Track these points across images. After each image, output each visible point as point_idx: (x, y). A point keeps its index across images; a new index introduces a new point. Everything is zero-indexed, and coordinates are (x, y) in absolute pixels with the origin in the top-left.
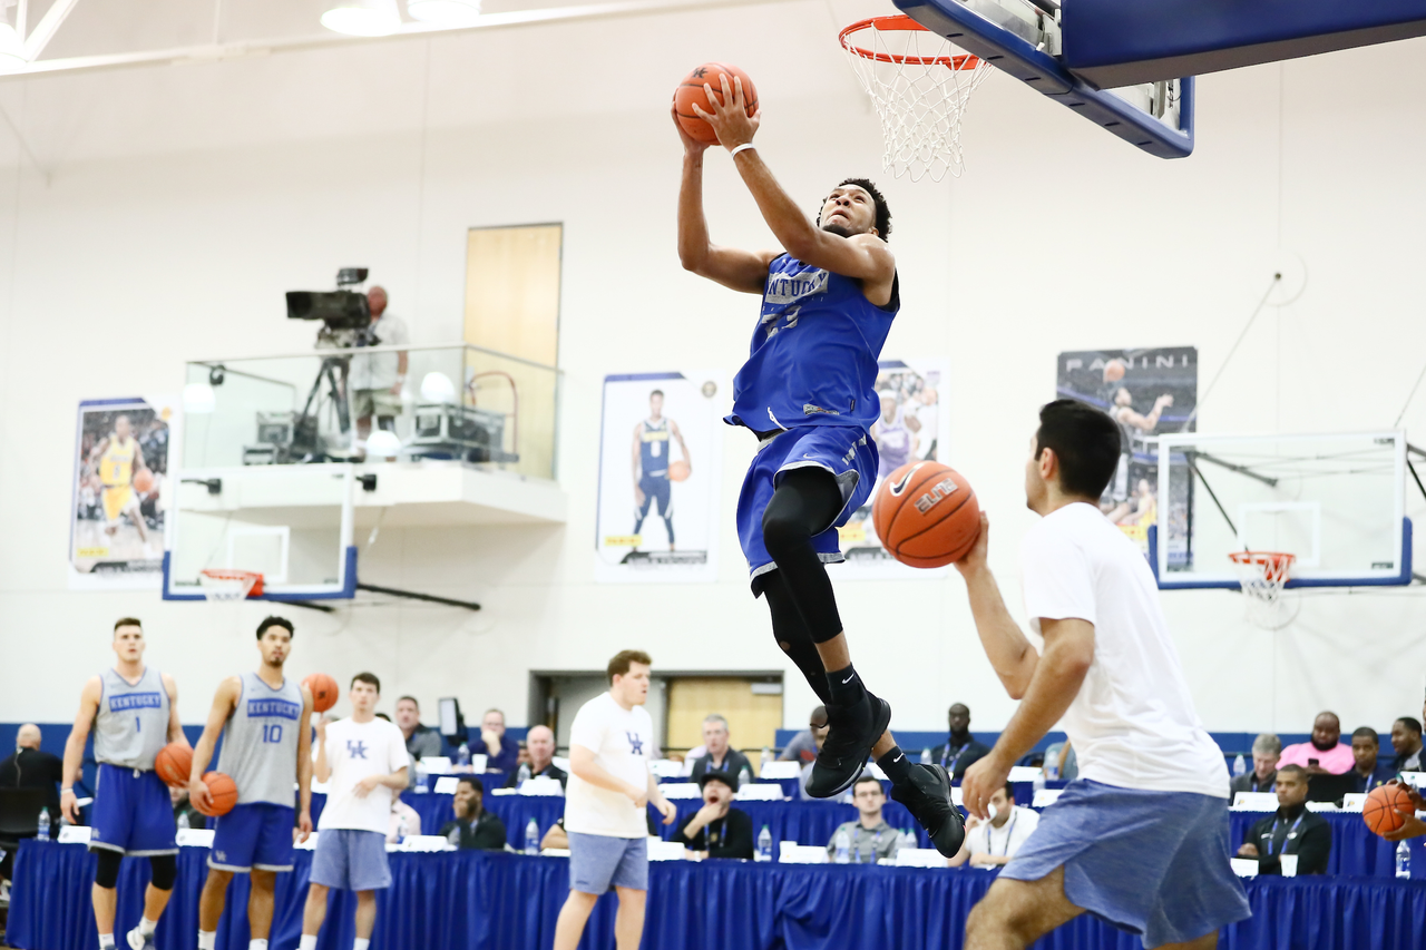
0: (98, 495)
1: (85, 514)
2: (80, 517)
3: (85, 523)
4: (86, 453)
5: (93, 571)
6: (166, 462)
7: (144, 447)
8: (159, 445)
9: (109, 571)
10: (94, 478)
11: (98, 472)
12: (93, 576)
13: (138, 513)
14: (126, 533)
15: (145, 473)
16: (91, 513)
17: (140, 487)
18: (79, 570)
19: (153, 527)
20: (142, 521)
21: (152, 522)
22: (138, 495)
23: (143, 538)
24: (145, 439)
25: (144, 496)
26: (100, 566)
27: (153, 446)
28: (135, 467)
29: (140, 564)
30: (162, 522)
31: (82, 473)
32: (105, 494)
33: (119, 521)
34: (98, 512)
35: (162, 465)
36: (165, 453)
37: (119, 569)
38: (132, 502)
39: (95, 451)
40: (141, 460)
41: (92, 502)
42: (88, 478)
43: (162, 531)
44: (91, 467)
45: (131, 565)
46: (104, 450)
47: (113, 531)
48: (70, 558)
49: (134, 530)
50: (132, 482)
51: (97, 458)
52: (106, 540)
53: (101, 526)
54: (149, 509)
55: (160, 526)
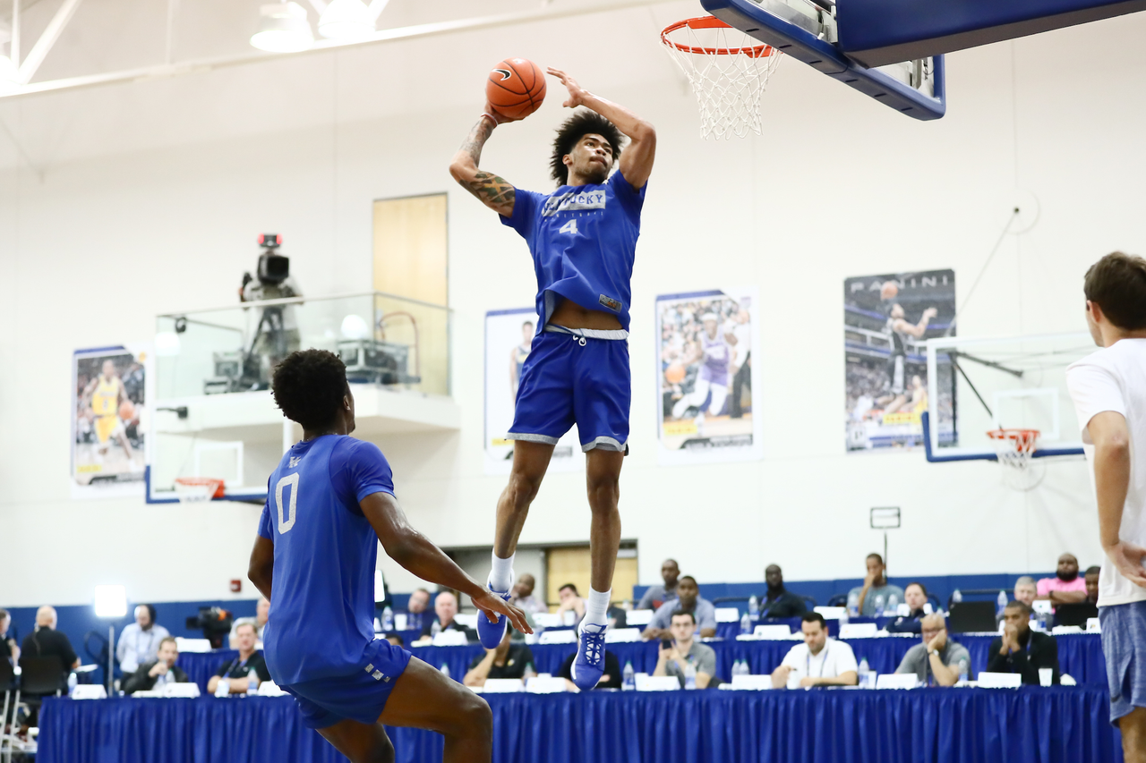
0: (91, 423)
1: (82, 438)
2: (78, 441)
3: (82, 446)
4: (80, 391)
5: (91, 483)
6: (143, 395)
7: (127, 384)
8: (138, 382)
9: (102, 483)
10: (88, 411)
11: (90, 405)
12: (91, 488)
13: (124, 436)
14: (115, 453)
15: (128, 405)
16: (87, 438)
17: (125, 416)
18: (80, 483)
19: (136, 447)
20: (127, 442)
21: (135, 442)
22: (123, 421)
23: (128, 456)
24: (126, 378)
25: (128, 422)
26: (95, 480)
27: (133, 383)
28: (120, 400)
29: (127, 477)
30: (143, 442)
31: (78, 406)
32: (97, 423)
33: (108, 444)
34: (92, 437)
35: (141, 399)
36: (143, 388)
37: (110, 482)
38: (118, 428)
39: (88, 389)
40: (124, 395)
41: (86, 429)
42: (83, 410)
43: (143, 449)
44: (85, 401)
45: (120, 478)
46: (95, 388)
47: (104, 451)
48: (72, 473)
49: (120, 450)
50: (118, 413)
51: (89, 395)
52: (99, 459)
53: (95, 448)
54: (132, 432)
55: (141, 446)
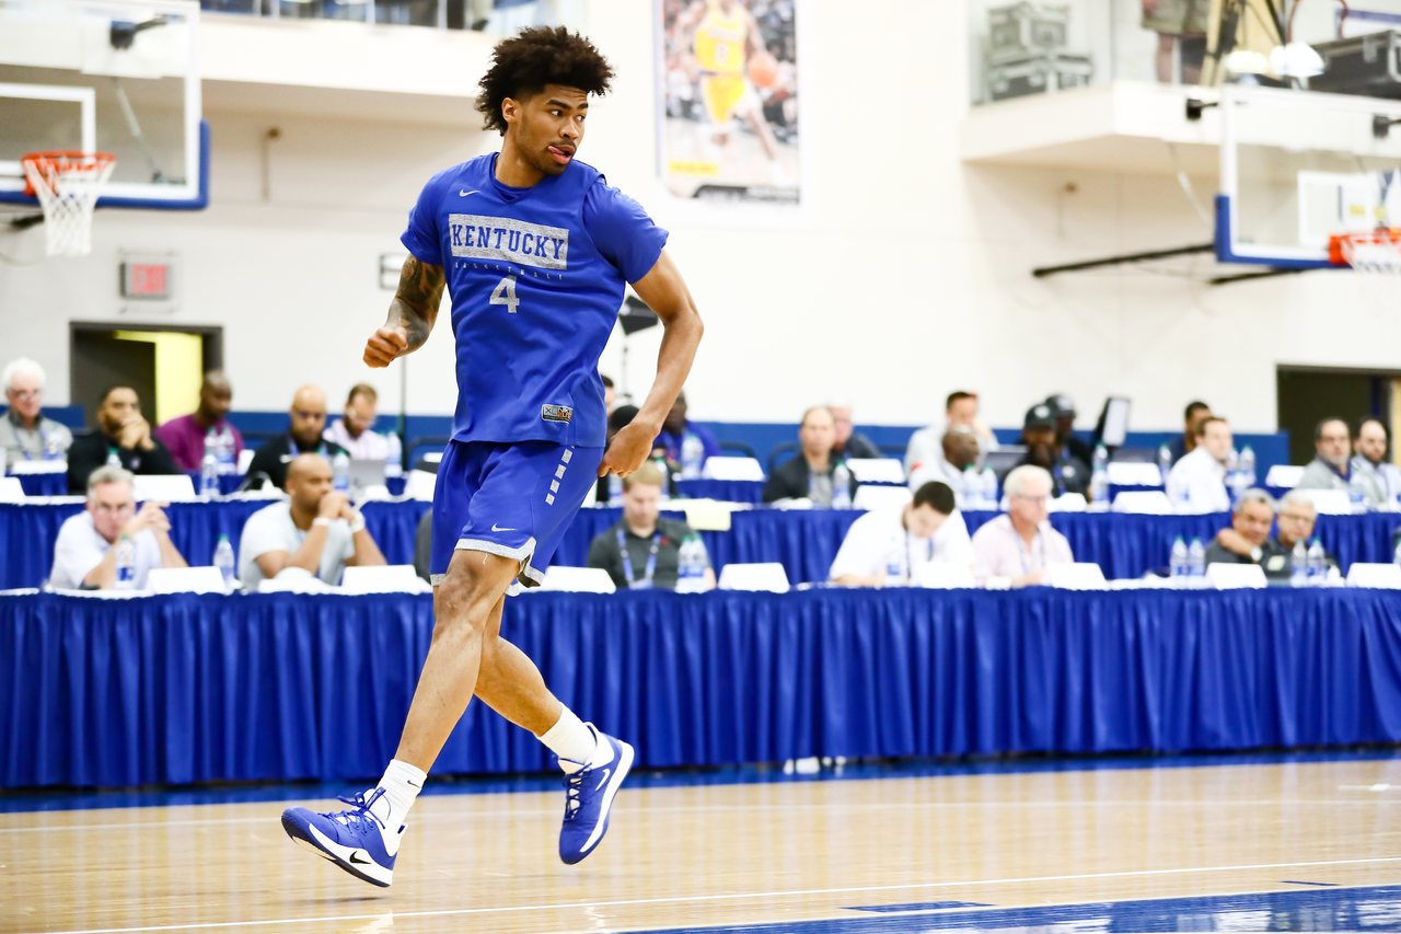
0: (695, 84)
1: (677, 110)
2: (669, 114)
3: (678, 124)
4: (670, 20)
5: (696, 195)
6: (794, 47)
7: (762, 21)
8: (783, 22)
9: (720, 198)
10: (687, 59)
11: (691, 50)
12: (697, 203)
13: (759, 117)
14: (742, 145)
15: (766, 60)
16: (687, 109)
17: (761, 80)
18: (675, 193)
19: (783, 140)
20: (767, 129)
21: (781, 132)
22: (758, 89)
23: (770, 154)
24: (761, 10)
25: (767, 93)
26: (705, 189)
27: (774, 22)
28: (749, 49)
29: (767, 193)
30: (795, 133)
31: (667, 47)
32: (705, 83)
33: (731, 127)
34: (696, 109)
35: (789, 53)
36: (793, 34)
37: (736, 197)
38: (750, 101)
39: (685, 18)
40: (758, 41)
41: (686, 93)
42: (678, 56)
43: (796, 146)
44: (680, 41)
45: (753, 192)
46: (699, 19)
47: (723, 139)
48: (658, 172)
49: (753, 142)
50: (747, 72)
51: (688, 29)
52: (714, 153)
53: (704, 131)
54: (773, 112)
55: (792, 140)
